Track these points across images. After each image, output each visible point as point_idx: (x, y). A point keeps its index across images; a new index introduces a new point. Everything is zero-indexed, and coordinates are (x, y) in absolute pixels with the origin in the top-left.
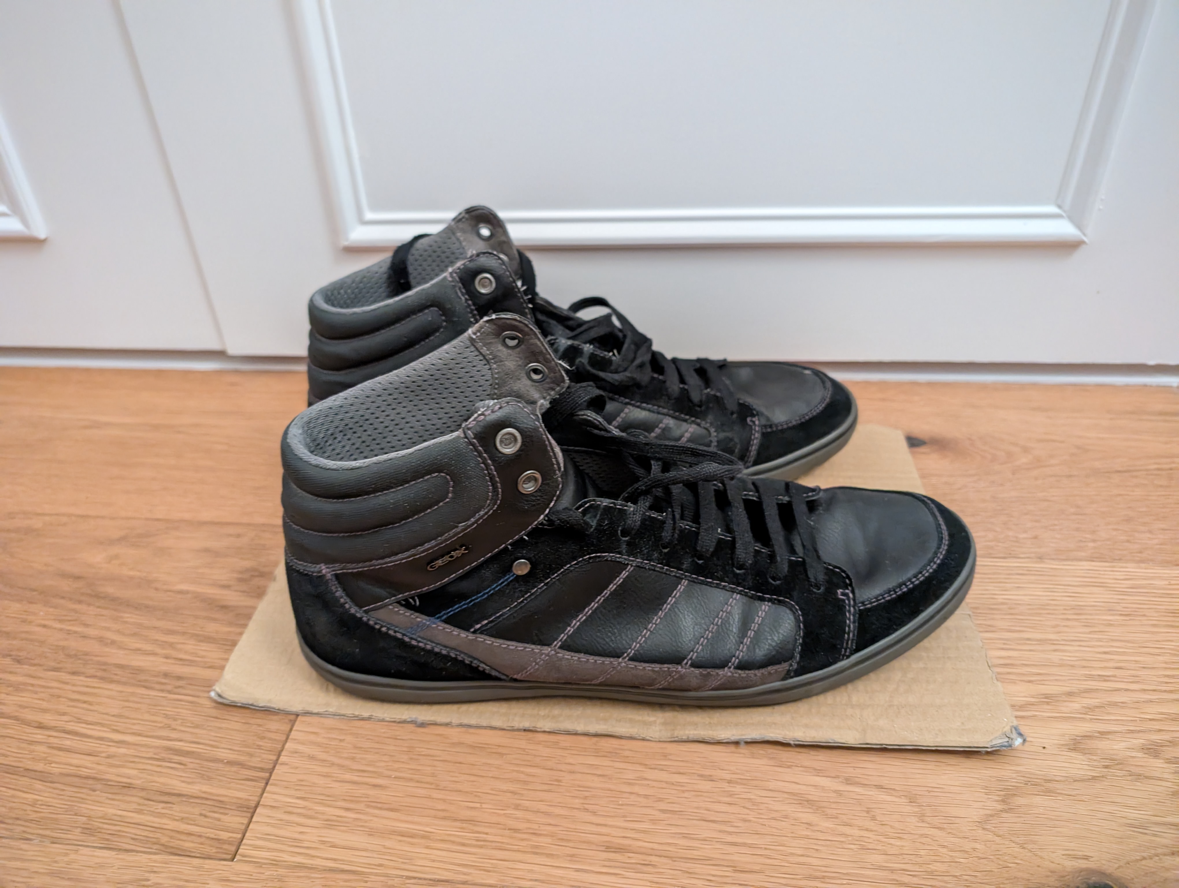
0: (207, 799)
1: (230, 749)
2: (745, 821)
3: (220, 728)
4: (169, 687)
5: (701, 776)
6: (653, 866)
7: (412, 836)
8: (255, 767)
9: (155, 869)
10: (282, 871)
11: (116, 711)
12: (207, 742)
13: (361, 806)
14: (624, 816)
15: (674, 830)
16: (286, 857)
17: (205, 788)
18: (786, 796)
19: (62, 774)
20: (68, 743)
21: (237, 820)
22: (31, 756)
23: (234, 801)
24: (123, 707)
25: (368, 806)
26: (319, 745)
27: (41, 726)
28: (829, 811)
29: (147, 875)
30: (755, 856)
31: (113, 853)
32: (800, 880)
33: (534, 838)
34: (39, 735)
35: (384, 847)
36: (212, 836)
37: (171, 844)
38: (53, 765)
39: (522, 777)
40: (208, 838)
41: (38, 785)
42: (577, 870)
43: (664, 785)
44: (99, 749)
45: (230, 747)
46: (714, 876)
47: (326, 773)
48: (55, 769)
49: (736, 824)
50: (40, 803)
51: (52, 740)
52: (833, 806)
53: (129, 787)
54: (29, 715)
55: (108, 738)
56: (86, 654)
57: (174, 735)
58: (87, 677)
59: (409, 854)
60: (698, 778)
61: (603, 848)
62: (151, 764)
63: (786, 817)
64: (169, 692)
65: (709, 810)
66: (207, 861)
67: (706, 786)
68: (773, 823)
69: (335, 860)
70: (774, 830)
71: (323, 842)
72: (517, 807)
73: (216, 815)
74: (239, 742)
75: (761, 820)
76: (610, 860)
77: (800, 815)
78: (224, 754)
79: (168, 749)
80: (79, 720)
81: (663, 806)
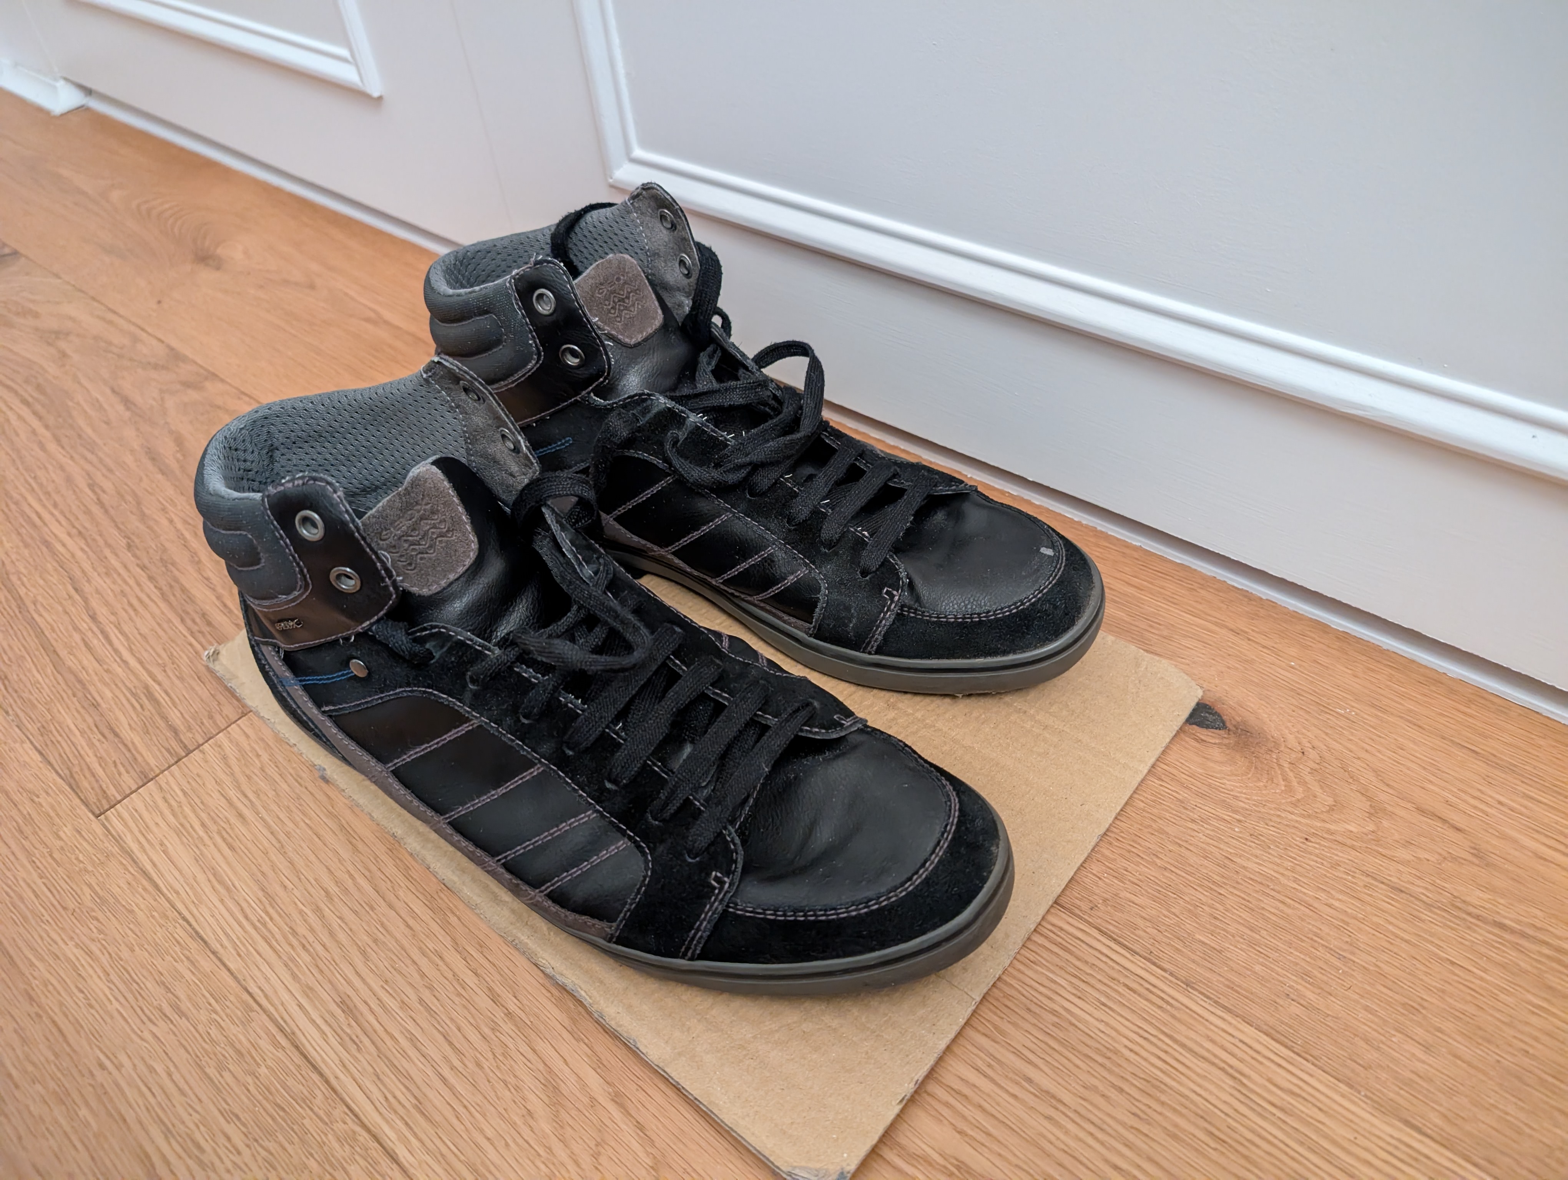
0: (129, 750)
1: (182, 714)
2: (479, 1065)
3: (193, 689)
4: (195, 628)
5: (490, 989)
6: (359, 1049)
7: (221, 882)
8: (182, 742)
9: (50, 791)
10: (116, 850)
11: (144, 630)
12: (174, 697)
13: (214, 828)
14: (386, 982)
15: (411, 1026)
16: (129, 839)
17: (137, 740)
18: (541, 1067)
19: (69, 668)
20: (95, 642)
21: (129, 781)
22: (66, 640)
23: (143, 764)
24: (152, 630)
25: (219, 833)
26: (240, 749)
27: (93, 618)
28: (563, 1114)
29: (41, 792)
30: (448, 1107)
31: (39, 758)
32: (460, 1161)
33: (300, 949)
34: (85, 624)
35: (195, 878)
36: (104, 786)
37: (76, 776)
38: (71, 657)
39: (349, 883)
40: (101, 787)
41: (49, 669)
42: (300, 1006)
43: (450, 975)
44: (107, 660)
45: (183, 712)
46: (395, 1097)
47: (221, 780)
48: (70, 661)
49: (467, 1062)
50: (38, 686)
51: (90, 634)
52: (574, 1113)
53: (96, 706)
54: (95, 603)
55: (120, 653)
56: (173, 564)
57: (160, 677)
58: (156, 587)
59: (204, 897)
60: (486, 990)
61: (338, 1000)
62: (125, 695)
63: (517, 1088)
64: (192, 634)
65: (459, 1030)
66: (83, 807)
67: (483, 1002)
68: (500, 1086)
69: (154, 865)
70: (492, 1094)
71: (162, 844)
72: (318, 910)
73: (122, 769)
74: (192, 710)
75: (491, 1074)
76: (333, 1015)
77: (532, 1097)
78: (175, 717)
79: (147, 687)
80: (118, 626)
81: (427, 995)
